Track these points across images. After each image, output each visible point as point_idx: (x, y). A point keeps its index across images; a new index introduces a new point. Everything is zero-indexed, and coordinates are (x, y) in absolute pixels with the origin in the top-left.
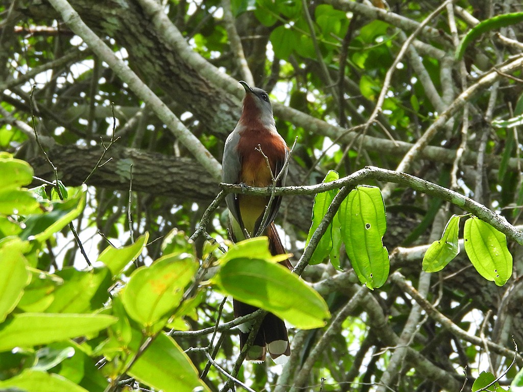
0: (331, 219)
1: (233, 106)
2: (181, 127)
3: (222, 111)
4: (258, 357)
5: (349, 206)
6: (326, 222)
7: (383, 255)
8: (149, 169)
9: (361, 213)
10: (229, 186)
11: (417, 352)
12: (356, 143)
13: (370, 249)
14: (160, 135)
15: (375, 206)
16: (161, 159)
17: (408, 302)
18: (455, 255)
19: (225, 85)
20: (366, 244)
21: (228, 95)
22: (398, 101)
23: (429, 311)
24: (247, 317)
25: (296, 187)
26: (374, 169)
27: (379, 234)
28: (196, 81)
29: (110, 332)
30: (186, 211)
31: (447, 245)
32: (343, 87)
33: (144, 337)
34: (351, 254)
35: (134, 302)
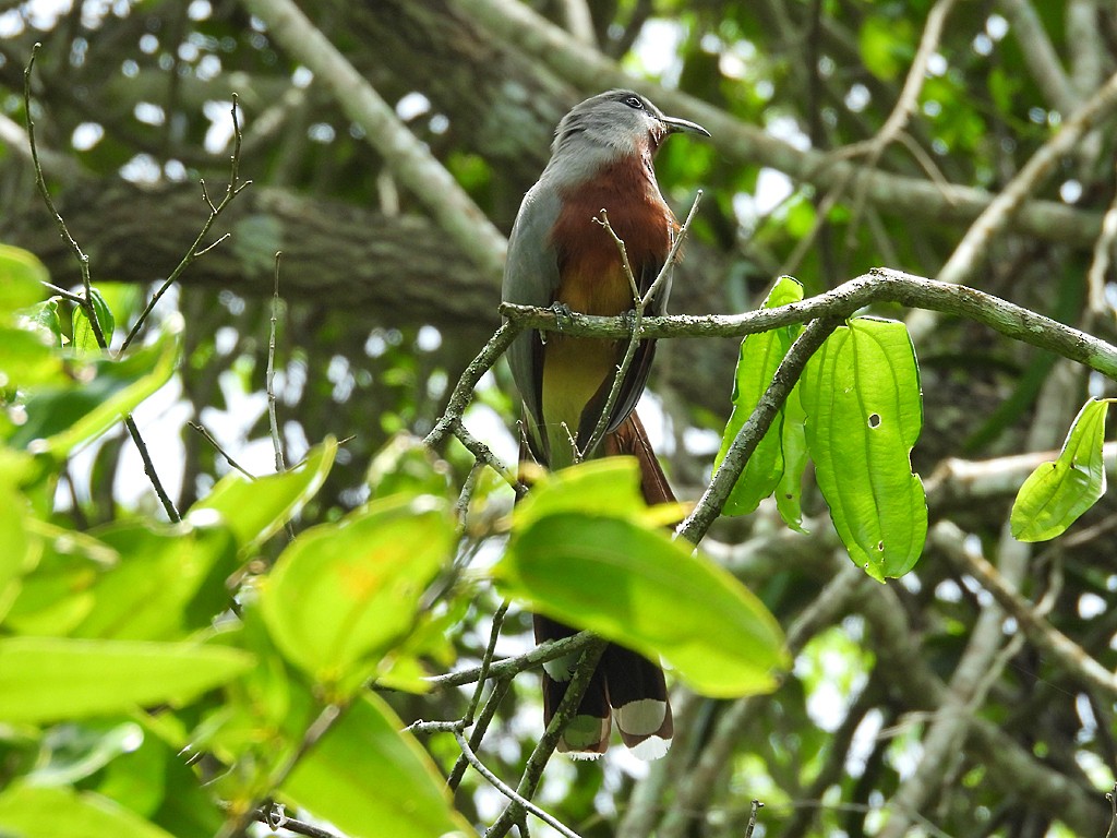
0: (781, 401)
1: (535, 87)
2: (404, 140)
3: (511, 102)
4: (589, 742)
5: (827, 369)
6: (769, 407)
7: (912, 494)
8: (318, 244)
9: (857, 387)
10: (524, 311)
11: (991, 730)
12: (848, 192)
13: (880, 480)
14: (345, 153)
15: (892, 370)
16: (348, 219)
17: (969, 599)
18: (1093, 497)
19: (518, 35)
20: (869, 465)
21: (523, 60)
22: (957, 80)
23: (1026, 625)
24: (562, 645)
25: (695, 318)
26: (893, 275)
27: (903, 441)
28: (443, 21)
29: (231, 692)
30: (407, 349)
31: (1073, 473)
32: (818, 42)
33: (317, 706)
34: (830, 489)
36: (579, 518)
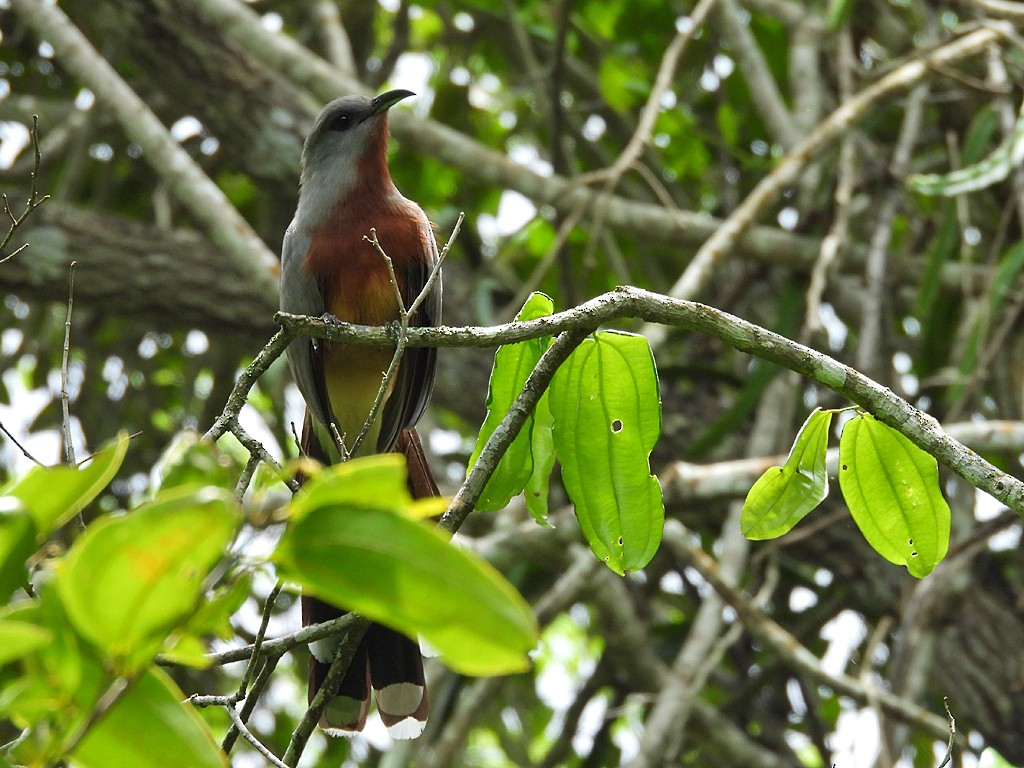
0: (531, 406)
1: (301, 114)
2: (181, 161)
3: (278, 127)
4: (349, 721)
5: (575, 377)
6: (521, 412)
7: (650, 494)
8: (98, 254)
9: (601, 395)
10: (297, 320)
12: (588, 216)
13: (621, 482)
14: (123, 171)
15: (635, 382)
16: (126, 232)
17: (691, 590)
18: (816, 500)
19: (285, 67)
20: (611, 468)
21: (291, 89)
22: (688, 116)
23: (743, 614)
24: (326, 627)
25: (454, 329)
26: (637, 292)
27: (643, 445)
28: (217, 51)
29: (29, 665)
31: (798, 478)
32: (560, 78)
33: (109, 677)
34: (574, 489)
35: (88, 597)
36: (352, 509)
